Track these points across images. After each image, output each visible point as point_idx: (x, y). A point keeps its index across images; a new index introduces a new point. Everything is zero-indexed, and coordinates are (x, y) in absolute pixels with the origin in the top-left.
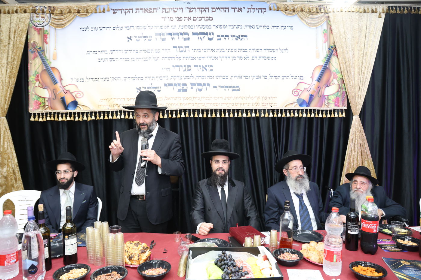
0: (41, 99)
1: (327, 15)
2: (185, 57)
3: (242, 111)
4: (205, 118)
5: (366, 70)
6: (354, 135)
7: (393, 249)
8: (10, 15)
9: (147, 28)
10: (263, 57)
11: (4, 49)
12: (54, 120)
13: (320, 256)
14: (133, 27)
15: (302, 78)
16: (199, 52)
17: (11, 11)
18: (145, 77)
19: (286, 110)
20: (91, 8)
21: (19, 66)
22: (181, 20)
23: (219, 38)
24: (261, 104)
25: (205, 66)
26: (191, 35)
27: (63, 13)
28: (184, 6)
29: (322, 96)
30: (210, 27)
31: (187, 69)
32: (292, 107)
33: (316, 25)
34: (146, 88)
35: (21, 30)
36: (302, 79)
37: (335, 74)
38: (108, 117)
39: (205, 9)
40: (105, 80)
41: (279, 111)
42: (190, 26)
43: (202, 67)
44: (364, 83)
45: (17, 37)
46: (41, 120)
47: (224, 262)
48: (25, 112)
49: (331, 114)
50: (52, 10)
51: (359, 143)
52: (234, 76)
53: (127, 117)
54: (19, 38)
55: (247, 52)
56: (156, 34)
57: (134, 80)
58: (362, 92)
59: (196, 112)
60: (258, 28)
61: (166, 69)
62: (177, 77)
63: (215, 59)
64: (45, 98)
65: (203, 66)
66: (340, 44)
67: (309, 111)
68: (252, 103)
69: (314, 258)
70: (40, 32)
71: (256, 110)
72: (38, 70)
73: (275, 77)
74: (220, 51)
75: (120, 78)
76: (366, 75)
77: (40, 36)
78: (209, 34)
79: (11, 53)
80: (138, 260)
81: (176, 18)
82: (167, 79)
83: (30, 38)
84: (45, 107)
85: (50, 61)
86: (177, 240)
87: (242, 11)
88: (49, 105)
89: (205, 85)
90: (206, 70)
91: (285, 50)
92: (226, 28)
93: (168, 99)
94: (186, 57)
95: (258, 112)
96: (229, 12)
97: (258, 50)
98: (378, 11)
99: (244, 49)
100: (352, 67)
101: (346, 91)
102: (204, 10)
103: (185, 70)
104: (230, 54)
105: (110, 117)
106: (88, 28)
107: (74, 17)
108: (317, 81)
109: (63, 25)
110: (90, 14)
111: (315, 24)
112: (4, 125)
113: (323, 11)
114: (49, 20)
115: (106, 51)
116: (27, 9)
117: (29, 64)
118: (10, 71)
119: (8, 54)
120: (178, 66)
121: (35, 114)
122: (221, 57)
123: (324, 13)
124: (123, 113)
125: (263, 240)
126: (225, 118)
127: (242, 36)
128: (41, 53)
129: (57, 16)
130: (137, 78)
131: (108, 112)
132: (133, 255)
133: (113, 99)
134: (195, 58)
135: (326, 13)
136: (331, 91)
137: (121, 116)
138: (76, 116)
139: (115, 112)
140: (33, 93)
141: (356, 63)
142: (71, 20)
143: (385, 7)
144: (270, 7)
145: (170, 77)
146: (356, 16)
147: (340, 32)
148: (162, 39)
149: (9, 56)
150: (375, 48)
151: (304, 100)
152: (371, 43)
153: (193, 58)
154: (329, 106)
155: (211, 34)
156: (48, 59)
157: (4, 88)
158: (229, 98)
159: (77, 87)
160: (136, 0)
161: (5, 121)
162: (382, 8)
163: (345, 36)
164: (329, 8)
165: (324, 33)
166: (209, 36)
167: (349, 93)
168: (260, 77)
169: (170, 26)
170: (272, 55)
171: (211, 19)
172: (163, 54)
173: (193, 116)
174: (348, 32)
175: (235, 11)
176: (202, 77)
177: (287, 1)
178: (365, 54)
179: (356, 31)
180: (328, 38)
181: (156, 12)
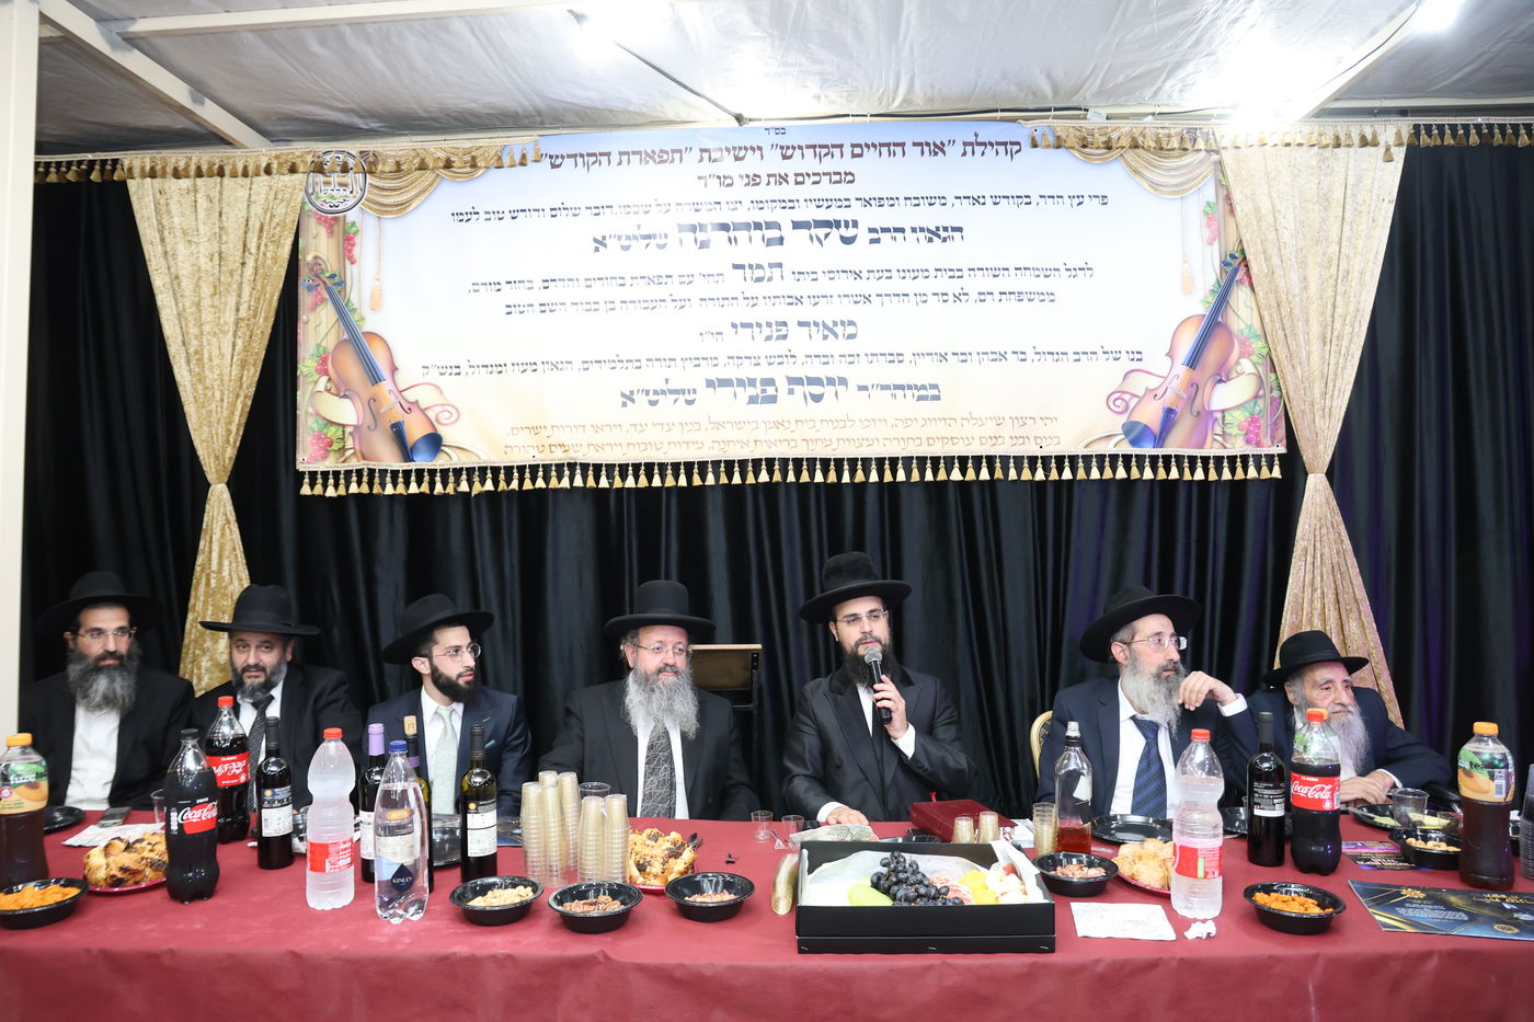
0: (333, 429)
1: (1215, 157)
2: (769, 298)
3: (949, 461)
4: (832, 484)
5: (1348, 328)
6: (1312, 537)
7: (1391, 863)
8: (248, 181)
9: (654, 209)
10: (1014, 293)
11: (230, 280)
12: (371, 493)
14: (611, 207)
15: (1137, 356)
16: (813, 280)
17: (251, 169)
18: (648, 360)
19: (1087, 459)
20: (486, 155)
21: (270, 329)
22: (758, 184)
23: (875, 236)
24: (1007, 440)
25: (831, 326)
26: (787, 230)
27: (403, 170)
28: (766, 141)
29: (1203, 413)
30: (847, 203)
31: (775, 334)
32: (1108, 448)
33: (1179, 191)
34: (651, 393)
35: (278, 225)
36: (1138, 360)
37: (1243, 343)
38: (534, 483)
39: (831, 149)
40: (525, 371)
41: (1066, 460)
42: (783, 201)
43: (821, 327)
44: (1340, 368)
45: (266, 245)
46: (331, 492)
47: (897, 877)
48: (282, 470)
49: (1233, 471)
50: (371, 163)
51: (1328, 562)
52: (923, 355)
53: (591, 482)
54: (271, 247)
55: (962, 277)
56: (681, 228)
57: (614, 368)
58: (1335, 397)
59: (805, 467)
60: (995, 204)
61: (712, 334)
62: (746, 358)
63: (862, 302)
64: (344, 426)
65: (824, 325)
66: (1261, 249)
67: (1161, 460)
68: (981, 439)
70: (335, 228)
71: (991, 460)
72: (325, 341)
73: (1052, 353)
74: (877, 276)
75: (571, 363)
76: (1345, 343)
77: (333, 242)
78: (843, 223)
79: (248, 293)
80: (663, 872)
81: (741, 177)
82: (716, 365)
83: (304, 248)
84: (344, 455)
85: (361, 314)
86: (762, 835)
87: (944, 153)
88: (357, 447)
89: (831, 381)
90: (836, 335)
91: (1083, 269)
92: (897, 205)
93: (719, 425)
94: (774, 297)
95: (998, 465)
96: (904, 154)
97: (998, 272)
98: (1382, 139)
99: (953, 270)
100: (1298, 320)
101: (1281, 397)
102: (826, 151)
104: (908, 286)
105: (540, 483)
106: (475, 213)
107: (434, 181)
108: (1185, 367)
109: (402, 207)
110: (481, 172)
111: (1176, 185)
113: (1201, 144)
114: (360, 192)
115: (529, 282)
116: (298, 161)
117: (300, 325)
118: (245, 346)
120: (749, 325)
121: (313, 475)
122: (881, 295)
123: (1206, 150)
124: (578, 471)
125: (1007, 836)
126: (894, 484)
127: (945, 229)
128: (336, 290)
129: (385, 179)
130: (622, 361)
131: (534, 469)
132: (648, 859)
133: (549, 428)
134: (799, 300)
135: (1213, 151)
136: (1233, 395)
137: (572, 479)
138: (438, 479)
139: (554, 468)
140: (311, 410)
141: (1314, 307)
142: (424, 191)
143: (1405, 126)
144: (1033, 139)
145: (723, 360)
146: (1309, 157)
147: (1257, 210)
148: (699, 244)
149: (242, 301)
150: (1376, 258)
151: (1146, 426)
152: (1361, 241)
153: (794, 301)
154: (1227, 445)
155: (851, 224)
156: (355, 309)
157: (225, 397)
158: (907, 422)
159: (441, 392)
160: (619, 126)
161: (226, 495)
162: (1395, 131)
163: (1275, 220)
164: (1223, 137)
165: (1206, 213)
166: (843, 230)
167: (1294, 403)
168: (1003, 356)
169: (723, 203)
170: (1042, 285)
171: (849, 178)
172: (702, 288)
173: (794, 480)
174: (1283, 210)
175: (922, 153)
176: (824, 356)
177: (1089, 114)
178: (1341, 278)
179: (1310, 205)
180: (1219, 229)
181: (681, 160)
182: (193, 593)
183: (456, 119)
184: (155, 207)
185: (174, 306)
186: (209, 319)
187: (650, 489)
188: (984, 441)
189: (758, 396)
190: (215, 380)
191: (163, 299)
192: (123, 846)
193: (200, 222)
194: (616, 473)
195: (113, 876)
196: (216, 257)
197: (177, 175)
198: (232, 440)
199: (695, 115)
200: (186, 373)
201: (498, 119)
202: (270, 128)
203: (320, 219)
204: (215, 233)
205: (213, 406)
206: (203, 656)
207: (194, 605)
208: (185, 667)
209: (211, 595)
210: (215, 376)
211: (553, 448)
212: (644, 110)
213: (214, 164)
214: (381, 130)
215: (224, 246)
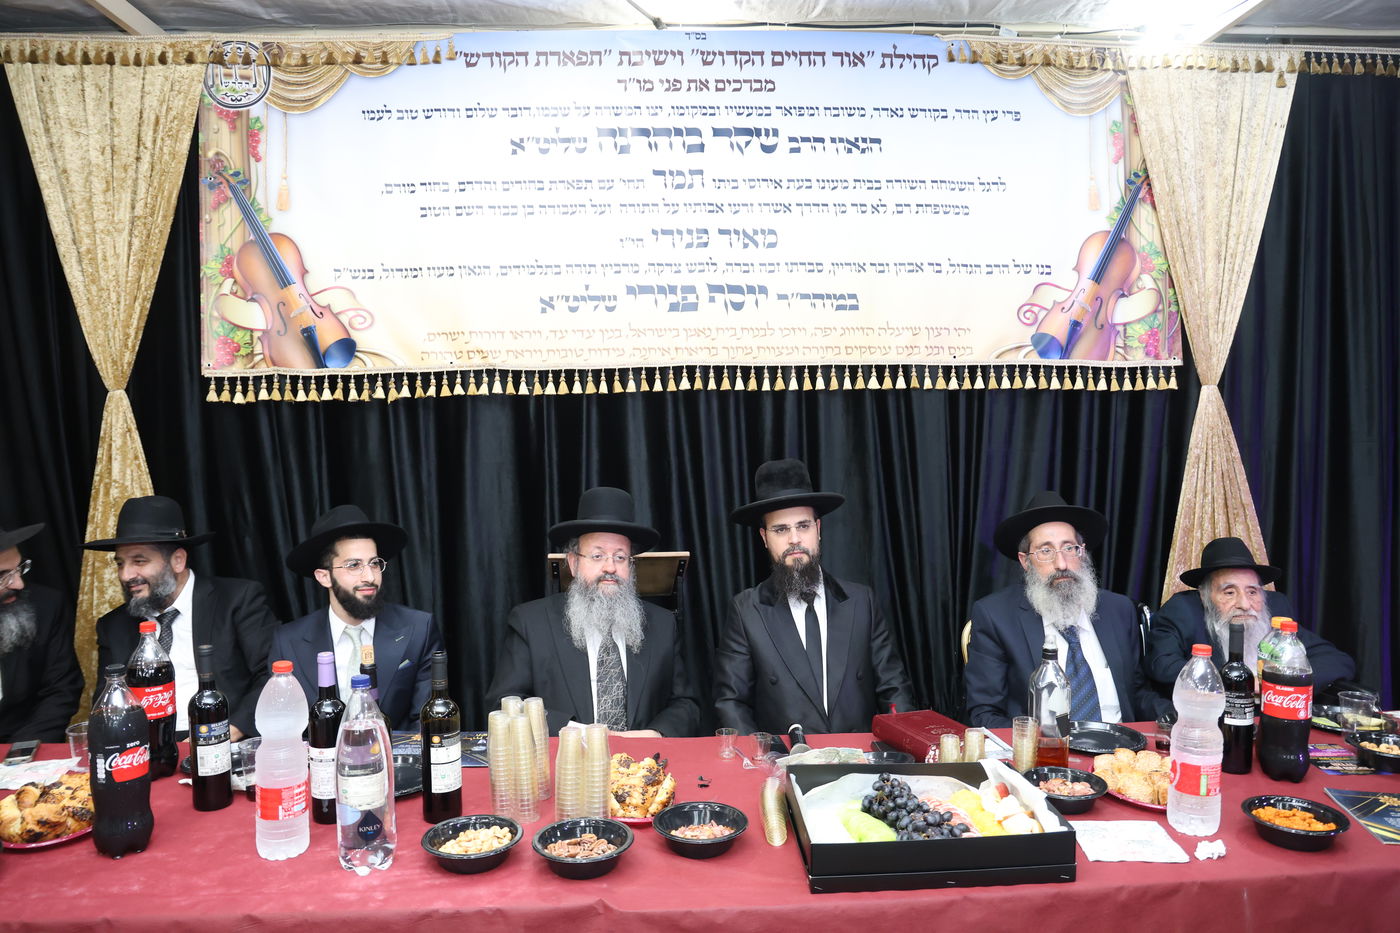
0: (240, 333)
1: (1122, 78)
2: (690, 205)
3: (867, 370)
4: (752, 392)
5: (1241, 248)
6: (1204, 446)
7: (1352, 767)
8: (140, 70)
9: (573, 112)
10: (930, 206)
11: (123, 175)
12: (282, 401)
13: (1153, 783)
14: (529, 109)
15: (1046, 271)
16: (733, 188)
17: (144, 57)
18: (568, 266)
19: (998, 369)
20: (398, 50)
21: (169, 230)
22: (679, 89)
23: (794, 145)
24: (923, 349)
25: (751, 234)
26: (707, 134)
27: (309, 64)
28: (687, 45)
29: (1106, 326)
30: (768, 111)
31: (696, 242)
32: (1018, 359)
33: (1089, 109)
34: (571, 299)
35: (175, 118)
36: (1047, 274)
37: (1144, 259)
38: (452, 390)
39: (752, 57)
40: (441, 275)
41: (979, 370)
42: (704, 107)
43: (742, 236)
44: (1233, 286)
45: (162, 139)
46: (239, 399)
47: (894, 802)
48: (187, 376)
49: (1133, 382)
50: (275, 55)
51: (1218, 469)
52: (842, 264)
53: (510, 389)
54: (168, 142)
55: (880, 188)
56: (601, 132)
57: (533, 273)
58: (1228, 312)
59: (726, 374)
60: (913, 116)
61: (633, 240)
62: (667, 265)
63: (782, 211)
64: (252, 330)
65: (744, 232)
66: (1163, 169)
67: (1067, 371)
68: (897, 348)
69: (1136, 791)
70: (238, 124)
71: (907, 369)
72: (229, 242)
73: (966, 266)
74: (797, 186)
75: (489, 267)
76: (1238, 261)
77: (236, 138)
78: (763, 132)
79: (144, 190)
80: (643, 803)
81: (661, 81)
82: (637, 272)
83: (204, 143)
84: (252, 360)
85: (267, 215)
86: (727, 753)
87: (863, 64)
88: (267, 353)
89: (751, 290)
90: (756, 244)
91: (996, 184)
92: (816, 114)
93: (639, 333)
94: (695, 204)
95: (914, 374)
96: (824, 64)
97: (914, 185)
98: (1276, 65)
99: (871, 181)
100: (1196, 238)
101: (1178, 311)
102: (747, 58)
103: (689, 245)
104: (828, 196)
105: (459, 390)
106: (387, 112)
107: (343, 76)
108: (1091, 282)
109: (309, 103)
110: (392, 68)
111: (1086, 104)
112: (120, 414)
113: (1109, 64)
114: (264, 86)
115: (444, 183)
116: (196, 51)
117: (202, 225)
118: (142, 246)
119: (135, 193)
120: (669, 232)
121: (220, 381)
122: (801, 205)
123: (1114, 70)
124: (497, 378)
126: (813, 393)
127: (864, 140)
128: (240, 188)
129: (290, 72)
130: (541, 267)
131: (452, 375)
132: (627, 789)
133: (467, 334)
134: (720, 208)
135: (1120, 71)
136: (1134, 309)
137: (491, 386)
138: (352, 385)
139: (472, 375)
140: (216, 314)
141: (1210, 226)
142: (333, 86)
143: (1297, 53)
144: (950, 53)
145: (643, 267)
146: (1209, 80)
147: (1160, 130)
148: (618, 149)
149: (138, 198)
150: (1267, 180)
151: (1053, 338)
152: (1255, 163)
153: (715, 208)
154: (1127, 357)
155: (771, 133)
156: (261, 209)
157: (122, 300)
158: (826, 331)
159: (353, 295)
160: (534, 27)
161: (126, 402)
162: (1288, 58)
163: (1177, 141)
164: (1130, 57)
165: (1114, 133)
166: (763, 138)
167: (1190, 317)
168: (920, 267)
169: (643, 108)
170: (957, 198)
171: (770, 86)
172: (622, 194)
173: (715, 387)
174: (1184, 131)
175: (842, 64)
176: (744, 265)
177: (1001, 31)
178: (1236, 198)
179: (1209, 127)
180: (1124, 148)
181: (600, 63)
182: (92, 503)
183: (366, 12)
184: (38, 95)
185: (62, 204)
186: (102, 217)
187: (570, 396)
188: (900, 350)
189: (678, 303)
190: (111, 281)
191: (51, 195)
192: (38, 792)
193: (89, 112)
194: (536, 379)
195: (29, 831)
196: (108, 150)
197: (61, 60)
198: (130, 344)
199: (614, 18)
200: (78, 274)
201: (409, 14)
202: (164, 14)
203: (221, 112)
204: (106, 125)
205: (109, 308)
210: (111, 277)
211: (471, 355)
212: (563, 9)
213: (103, 51)
214: (284, 21)
215: (116, 139)
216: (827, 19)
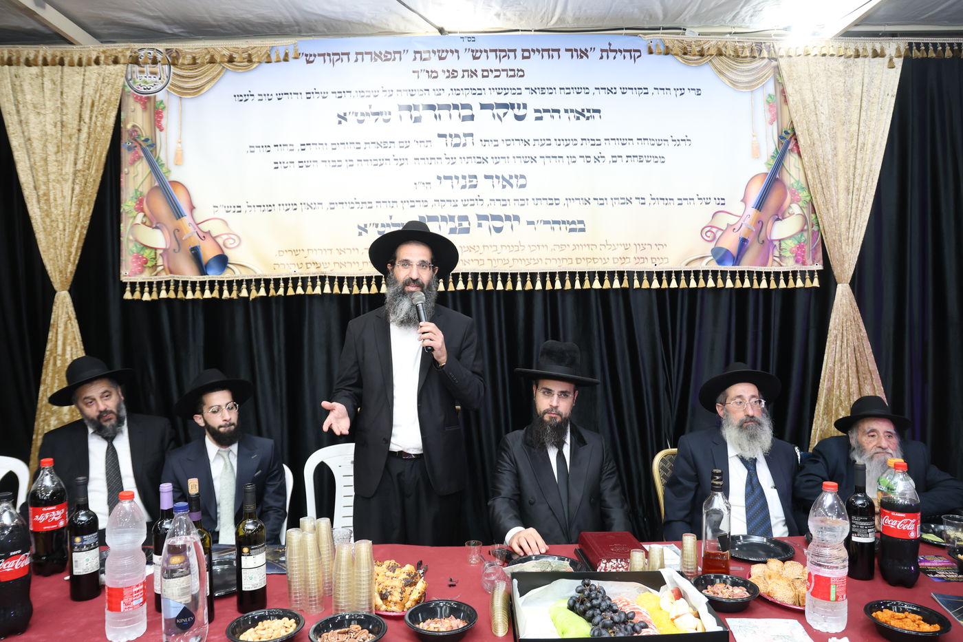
0: (148, 251)
1: (774, 63)
2: (464, 158)
3: (592, 275)
4: (509, 291)
5: (864, 183)
6: (840, 328)
7: (953, 575)
8: (82, 69)
9: (381, 94)
10: (637, 156)
11: (69, 142)
12: (176, 299)
13: (795, 589)
14: (350, 92)
15: (722, 201)
16: (495, 146)
17: (84, 61)
18: (377, 202)
19: (687, 274)
20: (259, 53)
21: (100, 179)
22: (456, 77)
23: (538, 115)
24: (632, 259)
25: (508, 178)
26: (476, 108)
27: (198, 63)
28: (461, 46)
29: (766, 242)
30: (519, 91)
31: (468, 184)
32: (702, 266)
33: (750, 86)
34: (380, 225)
35: (105, 102)
36: (722, 204)
37: (793, 193)
38: (295, 291)
39: (508, 53)
40: (288, 209)
41: (673, 274)
42: (474, 89)
43: (501, 180)
44: (859, 211)
45: (96, 117)
46: (146, 297)
47: (591, 603)
48: (111, 281)
49: (787, 282)
50: (174, 57)
51: (851, 345)
52: (573, 199)
53: (336, 290)
54: (100, 118)
55: (600, 145)
56: (401, 108)
57: (352, 208)
58: (856, 230)
59: (490, 279)
60: (623, 93)
61: (423, 184)
62: (447, 201)
63: (530, 162)
64: (156, 249)
65: (503, 177)
66: (806, 127)
67: (738, 274)
68: (613, 258)
69: (783, 594)
70: (148, 105)
71: (621, 274)
72: (141, 187)
73: (663, 199)
74: (541, 144)
75: (322, 204)
76: (862, 193)
77: (146, 115)
78: (516, 106)
79: (83, 152)
80: (401, 601)
81: (443, 71)
82: (426, 206)
83: (125, 119)
84: (156, 270)
85: (167, 169)
86: (474, 560)
87: (588, 57)
88: (166, 265)
89: (508, 218)
90: (511, 185)
91: (684, 140)
92: (554, 93)
94: (468, 158)
95: (626, 277)
96: (559, 57)
97: (625, 142)
98: (887, 52)
99: (594, 140)
100: (831, 177)
101: (819, 230)
102: (504, 54)
103: (464, 187)
104: (563, 151)
105: (300, 291)
106: (251, 95)
107: (220, 72)
108: (754, 209)
109: (197, 90)
110: (255, 65)
111: (748, 82)
112: (65, 308)
113: (765, 54)
114: (166, 78)
115: (290, 145)
116: (120, 55)
117: (123, 175)
118: (81, 191)
119: (77, 154)
120: (449, 178)
121: (133, 285)
122: (543, 157)
123: (768, 58)
124: (327, 282)
126: (553, 291)
127: (588, 111)
128: (149, 149)
129: (184, 69)
130: (359, 203)
131: (295, 280)
132: (389, 589)
133: (306, 251)
134: (485, 160)
135: (773, 59)
136: (786, 229)
137: (322, 287)
138: (225, 287)
139: (309, 280)
140: (131, 238)
141: (841, 168)
142: (214, 78)
143: (903, 43)
144: (650, 48)
145: (431, 202)
146: (838, 64)
147: (803, 100)
148: (413, 119)
149: (79, 157)
150: (883, 135)
151: (728, 250)
152: (873, 123)
153: (481, 160)
154: (782, 264)
155: (522, 106)
156: (163, 164)
157: (67, 228)
158: (562, 247)
159: (227, 225)
160: (354, 35)
161: (68, 299)
162: (896, 47)
163: (815, 108)
164: (780, 49)
165: (768, 103)
166: (516, 110)
167: (828, 235)
168: (629, 201)
169: (431, 90)
170: (656, 151)
171: (521, 73)
172: (415, 151)
173: (482, 288)
174: (821, 101)
175: (572, 57)
176: (503, 200)
177: (687, 32)
178: (859, 148)
179: (839, 98)
180: (777, 113)
181: (401, 59)
182: (44, 371)
183: (238, 27)
184: (12, 87)
185: (27, 162)
186: (54, 170)
187: (379, 294)
188: (616, 260)
189: (456, 228)
190: (59, 215)
191: (20, 156)
193: (46, 98)
194: (355, 283)
196: (59, 125)
197: (28, 63)
198: (72, 259)
199: (411, 28)
200: (37, 211)
201: (267, 27)
202: (99, 31)
204: (58, 107)
205: (58, 234)
206: (52, 416)
207: (45, 380)
208: (39, 425)
209: (58, 372)
210: (59, 212)
212: (374, 22)
213: (57, 56)
214: (181, 34)
215: (64, 117)
216: (561, 26)
